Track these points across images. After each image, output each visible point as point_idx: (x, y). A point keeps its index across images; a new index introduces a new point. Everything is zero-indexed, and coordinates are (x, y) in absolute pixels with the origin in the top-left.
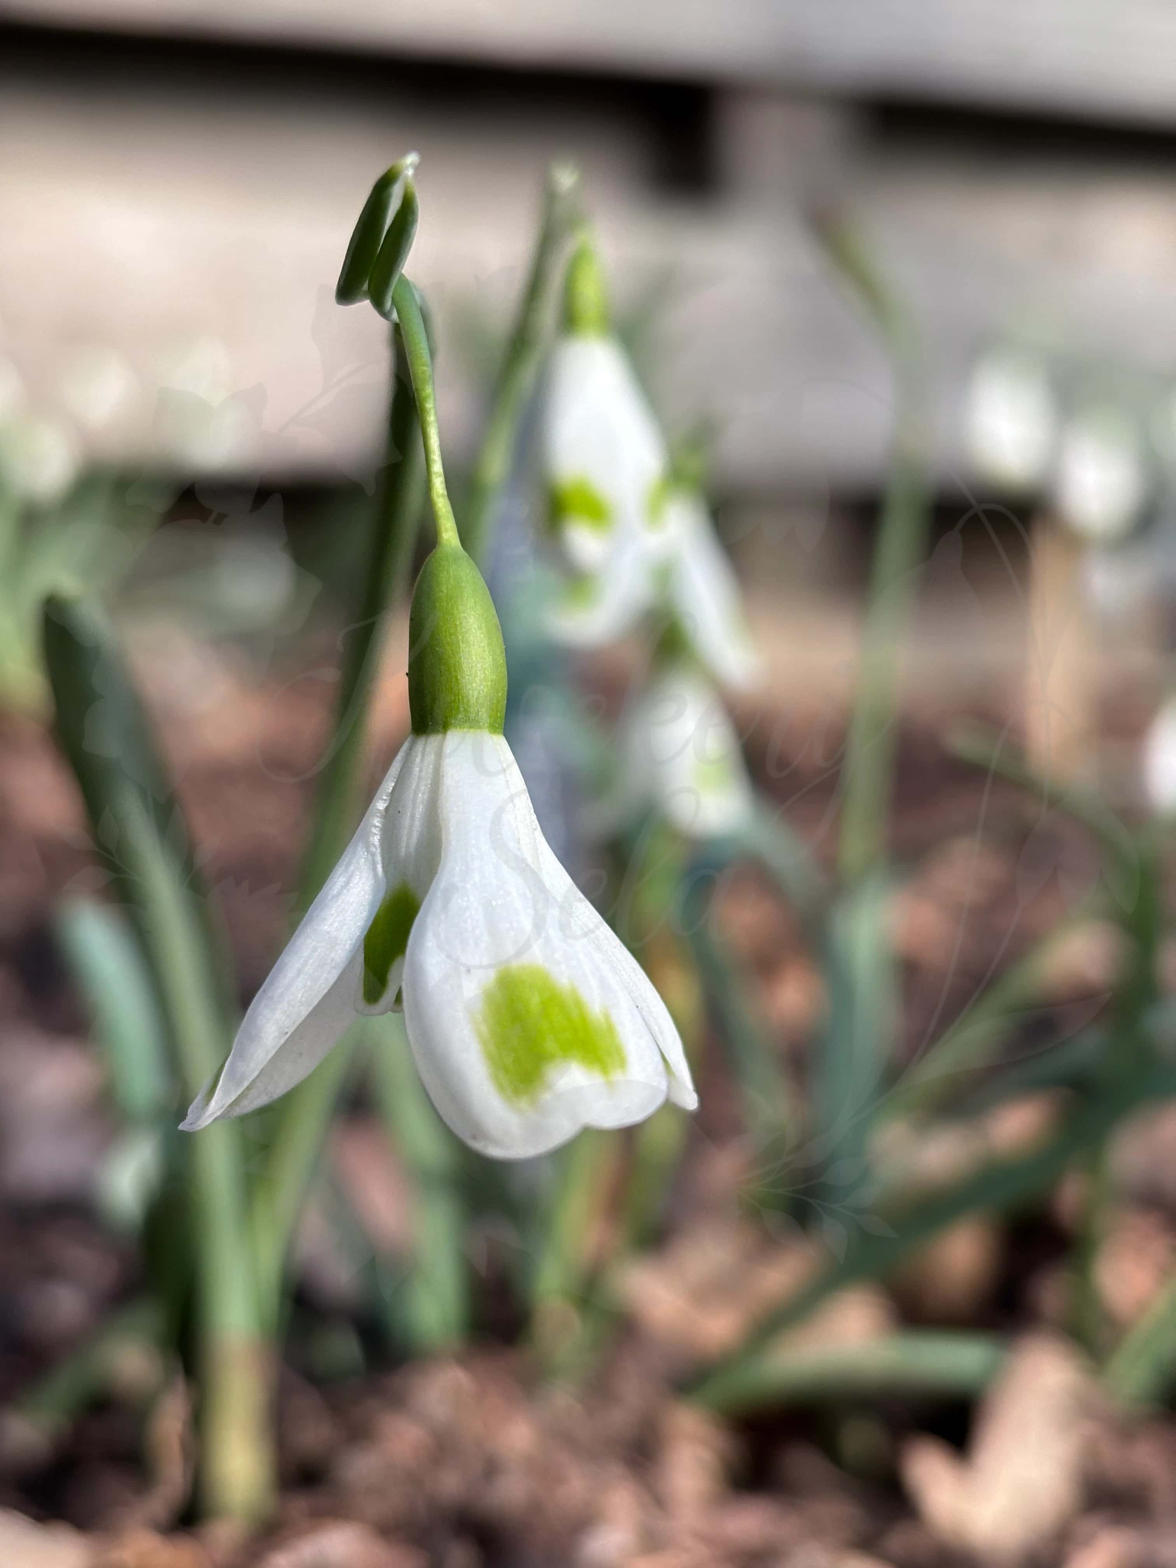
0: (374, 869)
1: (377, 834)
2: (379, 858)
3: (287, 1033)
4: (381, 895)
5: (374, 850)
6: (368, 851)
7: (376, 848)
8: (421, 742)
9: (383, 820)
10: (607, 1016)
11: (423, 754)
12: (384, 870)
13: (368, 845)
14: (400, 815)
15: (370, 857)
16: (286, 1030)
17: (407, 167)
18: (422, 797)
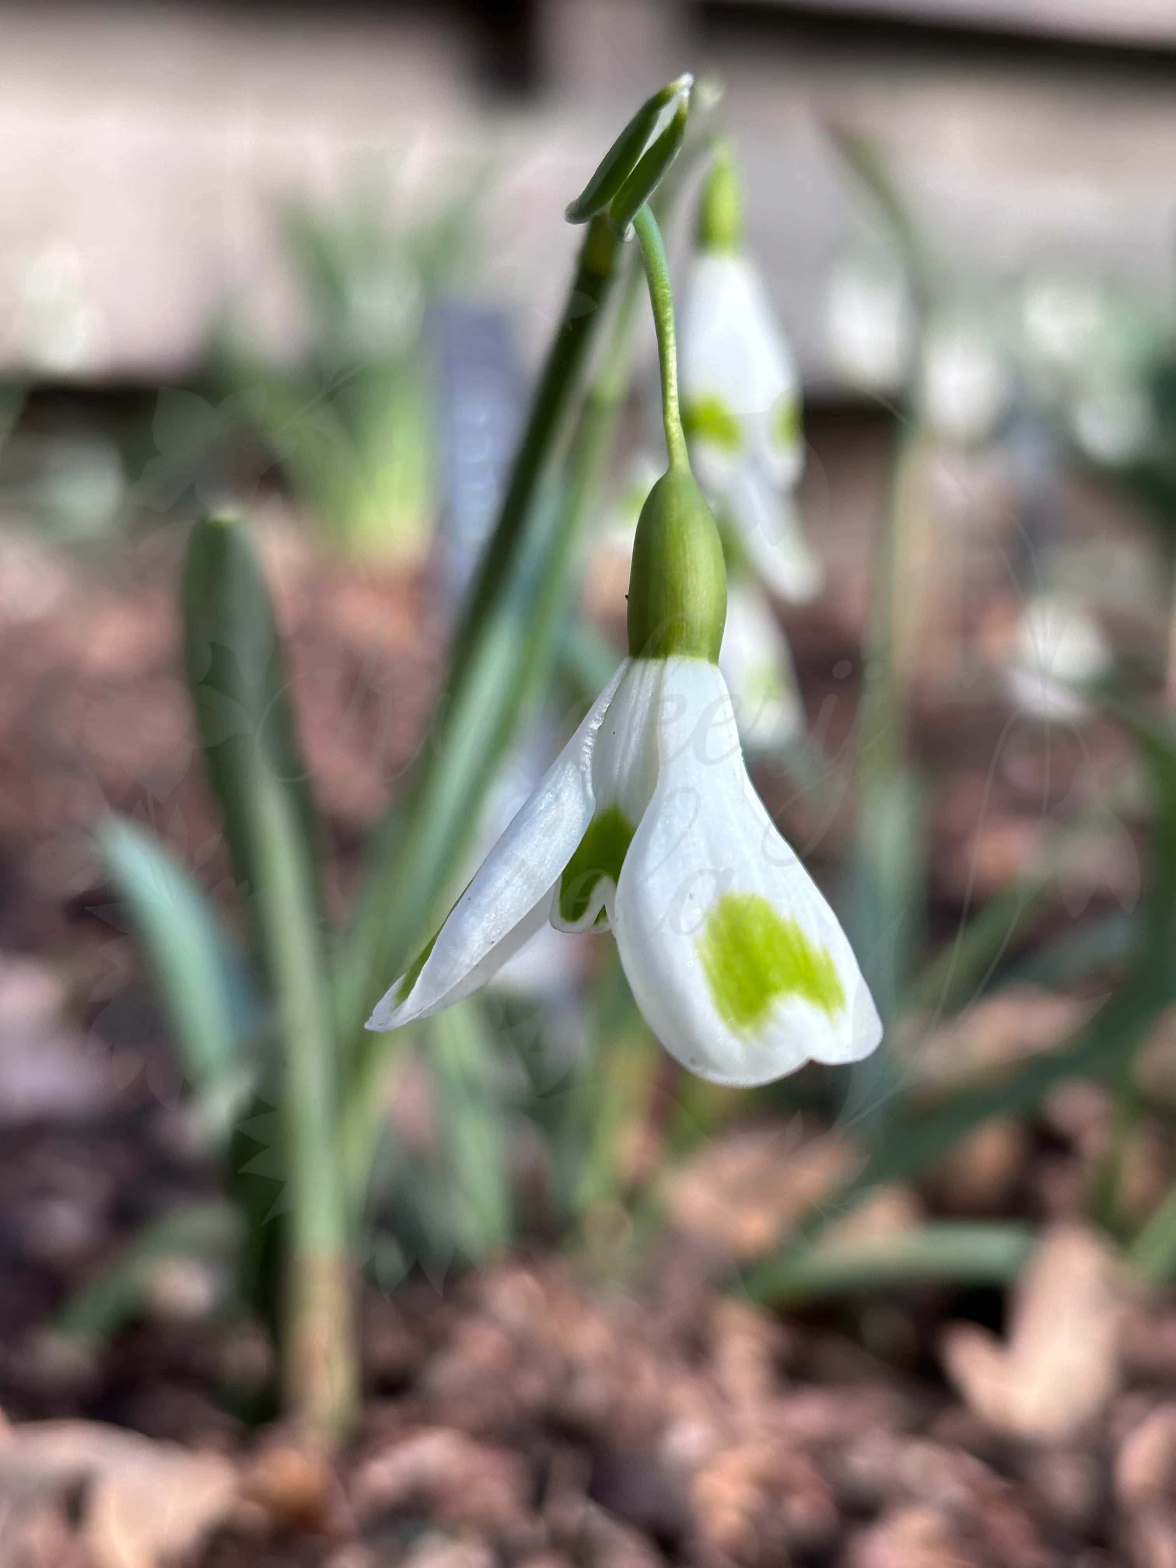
0: (584, 787)
1: (588, 753)
2: (589, 777)
3: (493, 942)
4: (591, 814)
5: (584, 769)
6: (578, 768)
7: (587, 767)
8: (639, 666)
9: (595, 740)
10: (826, 953)
11: (642, 678)
12: (594, 791)
13: (578, 763)
14: (615, 735)
15: (580, 776)
16: (493, 940)
17: (683, 88)
18: (639, 719)
